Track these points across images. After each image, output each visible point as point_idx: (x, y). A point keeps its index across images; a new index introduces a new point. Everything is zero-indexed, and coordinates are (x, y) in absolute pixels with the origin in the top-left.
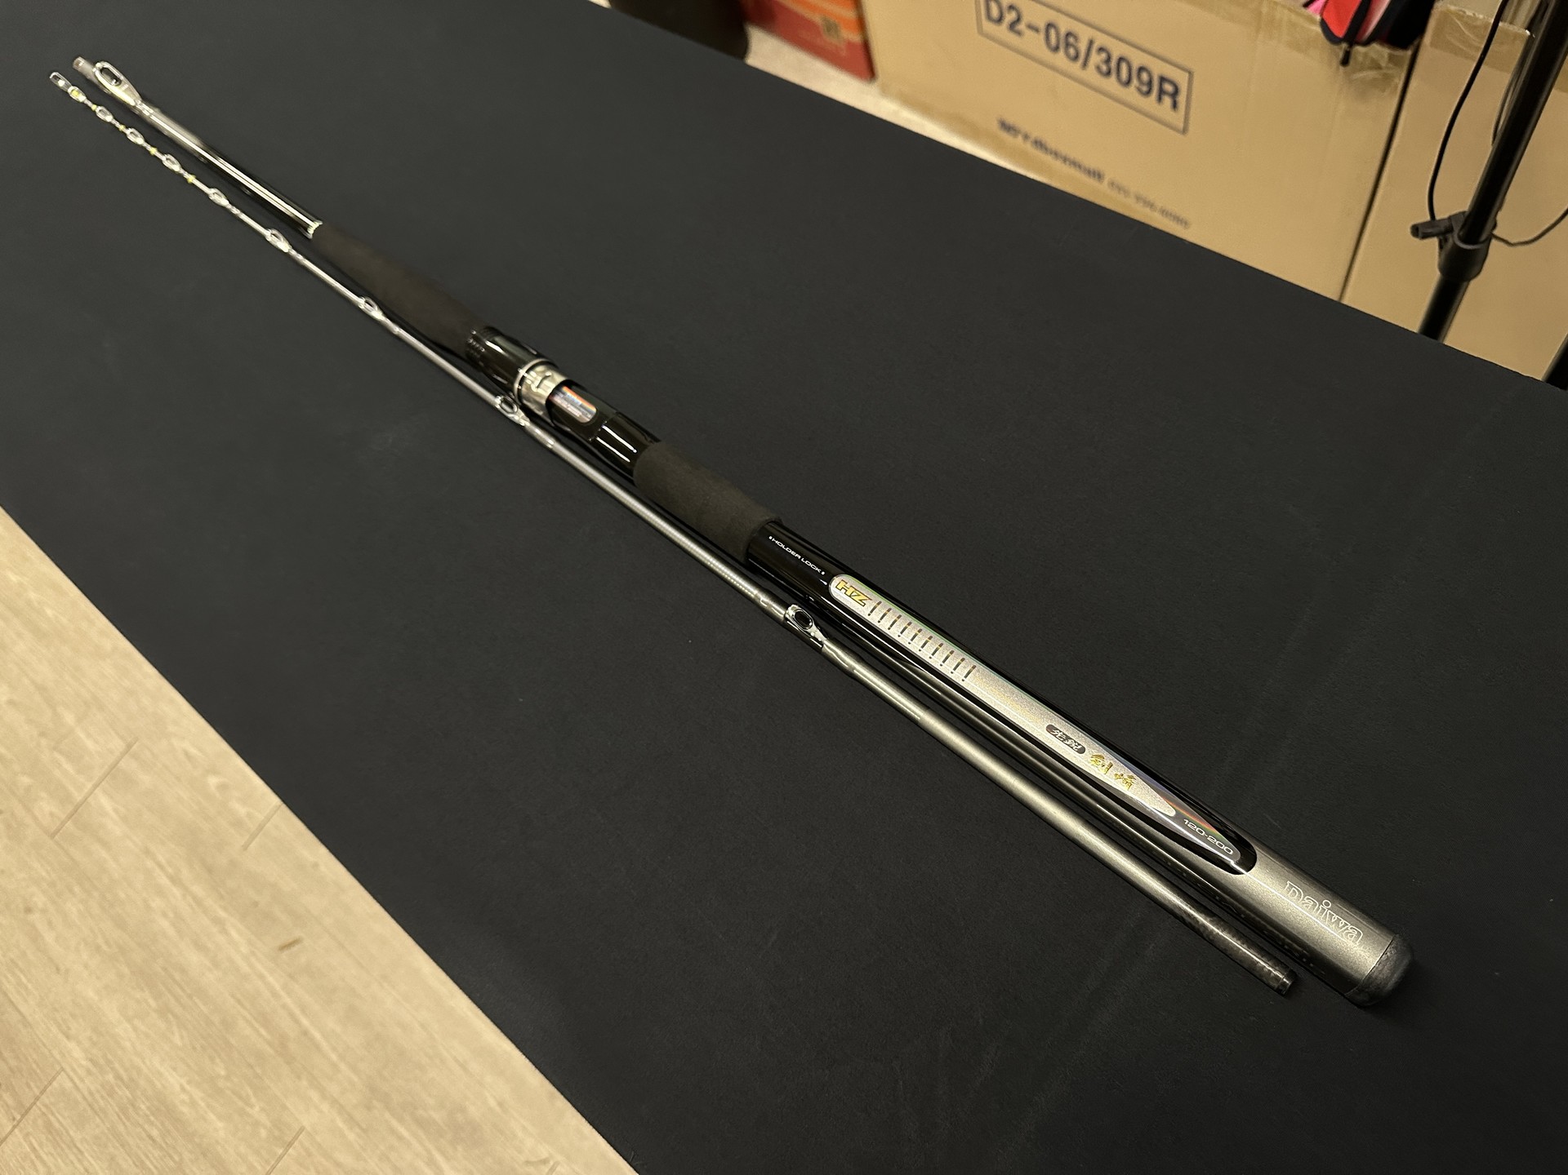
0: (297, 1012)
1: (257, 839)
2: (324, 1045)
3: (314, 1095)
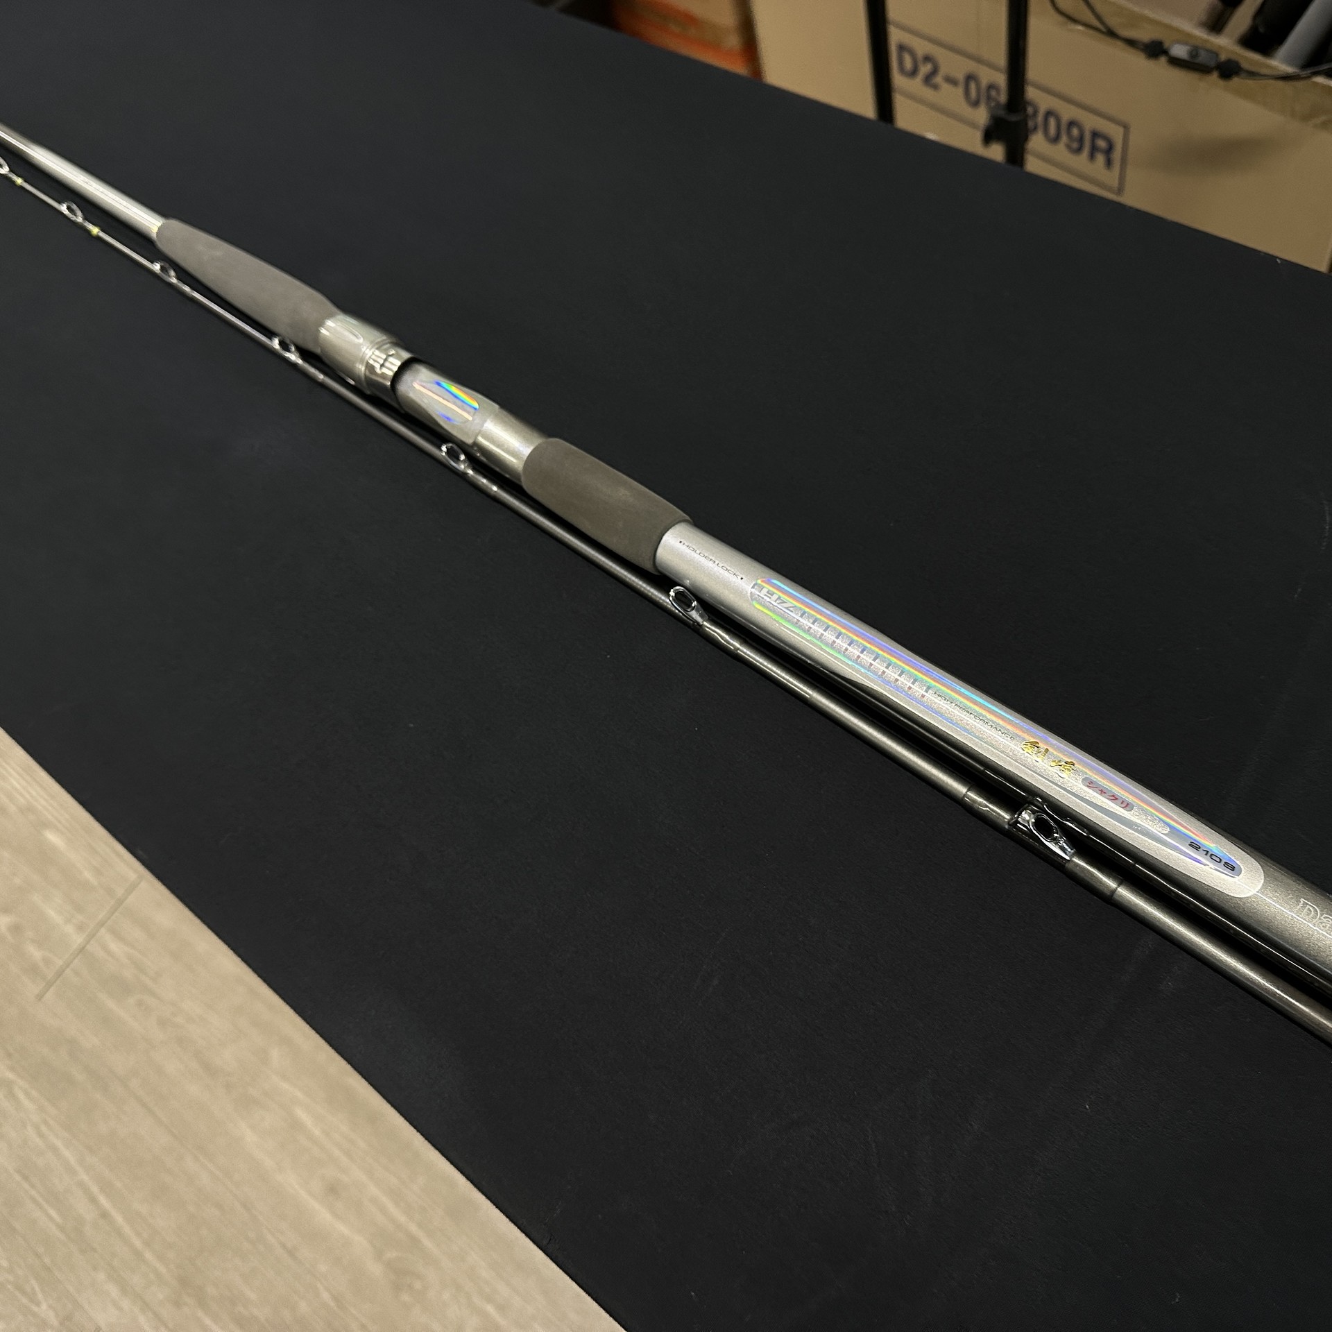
0: (95, 1189)
1: (52, 988)
2: (127, 1230)
3: (114, 1291)
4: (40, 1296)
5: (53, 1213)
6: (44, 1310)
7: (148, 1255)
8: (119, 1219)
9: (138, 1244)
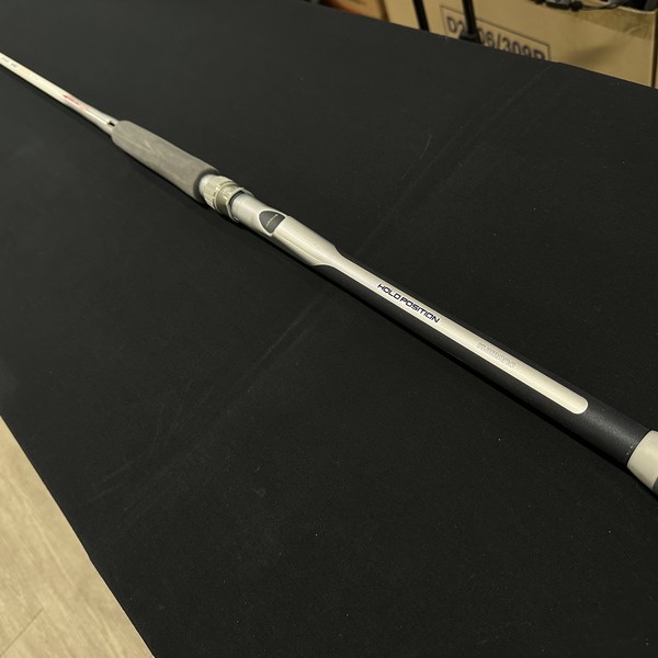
3: (51, 591)
4: (21, 592)
5: (31, 555)
6: (22, 599)
7: (68, 577)
8: (58, 559)
9: (64, 571)
